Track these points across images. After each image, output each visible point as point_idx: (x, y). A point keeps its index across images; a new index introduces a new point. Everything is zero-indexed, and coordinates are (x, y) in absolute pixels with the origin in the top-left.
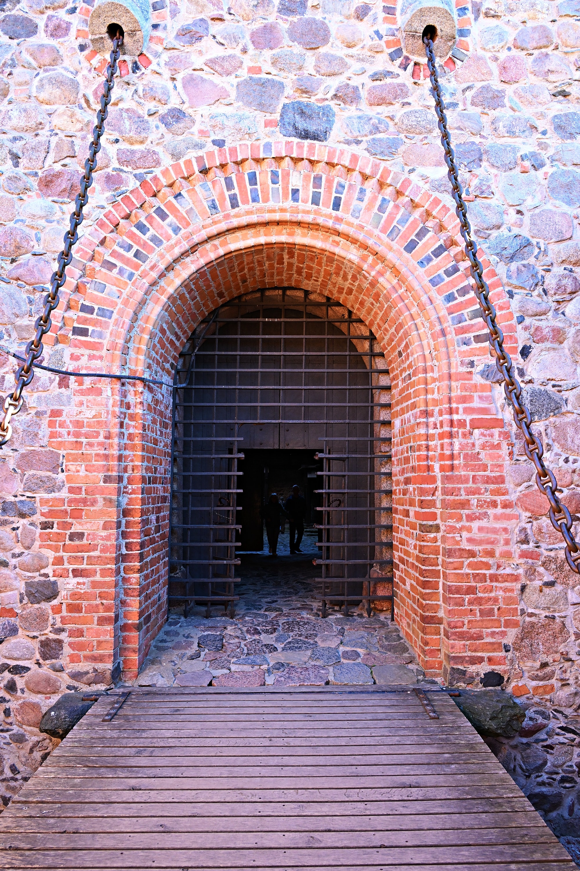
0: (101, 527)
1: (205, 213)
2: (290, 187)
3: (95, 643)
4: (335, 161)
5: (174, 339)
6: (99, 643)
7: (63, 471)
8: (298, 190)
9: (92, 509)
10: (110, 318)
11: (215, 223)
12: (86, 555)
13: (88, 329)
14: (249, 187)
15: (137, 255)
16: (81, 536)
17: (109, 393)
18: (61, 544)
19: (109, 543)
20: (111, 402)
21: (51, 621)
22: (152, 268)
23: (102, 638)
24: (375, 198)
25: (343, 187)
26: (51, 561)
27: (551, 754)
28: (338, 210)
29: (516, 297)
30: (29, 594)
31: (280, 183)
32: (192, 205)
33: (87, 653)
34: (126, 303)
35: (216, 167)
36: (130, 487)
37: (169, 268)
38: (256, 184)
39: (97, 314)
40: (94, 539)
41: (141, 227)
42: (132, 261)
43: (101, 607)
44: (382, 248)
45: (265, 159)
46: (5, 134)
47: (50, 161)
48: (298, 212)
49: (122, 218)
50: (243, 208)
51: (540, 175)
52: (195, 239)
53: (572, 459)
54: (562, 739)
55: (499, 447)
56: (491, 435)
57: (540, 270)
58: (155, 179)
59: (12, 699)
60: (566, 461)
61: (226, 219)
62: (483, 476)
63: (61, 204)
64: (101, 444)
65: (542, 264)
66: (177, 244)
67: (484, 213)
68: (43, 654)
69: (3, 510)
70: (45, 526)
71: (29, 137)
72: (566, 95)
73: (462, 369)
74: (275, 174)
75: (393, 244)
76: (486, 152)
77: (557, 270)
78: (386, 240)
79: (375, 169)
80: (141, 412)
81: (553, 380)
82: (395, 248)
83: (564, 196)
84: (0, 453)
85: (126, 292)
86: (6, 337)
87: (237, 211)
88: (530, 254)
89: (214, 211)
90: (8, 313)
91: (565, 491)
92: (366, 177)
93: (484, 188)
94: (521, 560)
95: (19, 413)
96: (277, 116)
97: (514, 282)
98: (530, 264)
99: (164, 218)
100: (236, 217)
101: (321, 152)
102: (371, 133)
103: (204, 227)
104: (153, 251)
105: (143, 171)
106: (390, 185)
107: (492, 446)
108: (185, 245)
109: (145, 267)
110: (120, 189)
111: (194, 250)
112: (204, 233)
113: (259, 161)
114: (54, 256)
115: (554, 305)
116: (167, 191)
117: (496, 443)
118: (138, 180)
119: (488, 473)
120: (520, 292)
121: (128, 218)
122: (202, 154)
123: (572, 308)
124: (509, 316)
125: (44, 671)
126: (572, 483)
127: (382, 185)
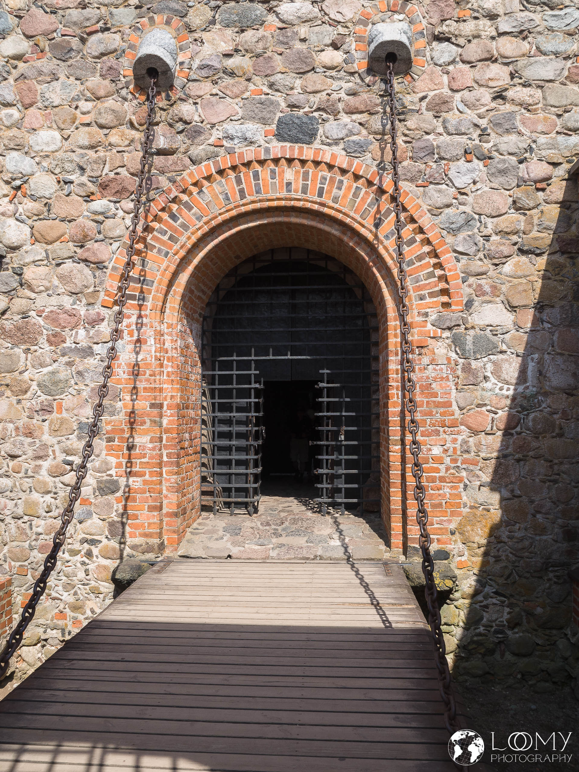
0: (148, 441)
1: (221, 203)
2: (285, 181)
3: (146, 524)
4: (319, 159)
6: (149, 524)
7: (120, 400)
8: (291, 183)
9: (142, 427)
10: (152, 286)
11: (228, 211)
12: (139, 461)
13: (136, 295)
14: (253, 183)
15: (171, 238)
17: (153, 342)
18: (121, 453)
19: (154, 453)
20: (153, 349)
21: (115, 508)
22: (182, 247)
23: (151, 521)
24: (350, 187)
25: (326, 179)
26: (114, 465)
27: (487, 612)
28: (322, 197)
29: (462, 261)
30: (100, 489)
31: (277, 178)
32: (210, 199)
33: (141, 531)
34: (163, 275)
35: (229, 168)
36: (169, 411)
37: (195, 246)
38: (259, 180)
39: (143, 284)
40: (143, 450)
41: (173, 217)
42: (168, 243)
43: (150, 498)
44: (356, 226)
45: (265, 160)
46: (74, 152)
47: (106, 171)
48: (291, 199)
49: (159, 211)
50: (249, 198)
51: (481, 164)
52: (214, 223)
53: (506, 386)
54: (494, 601)
55: (447, 379)
56: (441, 370)
57: (482, 239)
58: (183, 179)
59: (90, 562)
60: (501, 389)
61: (236, 207)
62: (434, 402)
63: (115, 202)
64: (148, 380)
65: (483, 234)
66: (199, 229)
67: (436, 195)
68: (110, 531)
69: (80, 428)
70: (110, 440)
71: (91, 153)
72: (504, 98)
73: (421, 319)
74: (273, 172)
75: (364, 222)
76: (438, 147)
77: (494, 238)
78: (359, 219)
79: (351, 164)
80: (175, 355)
81: (491, 326)
82: (366, 225)
83: (501, 179)
84: (76, 387)
85: (163, 267)
86: (78, 302)
87: (244, 201)
88: (473, 227)
89: (227, 202)
90: (79, 285)
91: (500, 412)
92: (344, 172)
93: (437, 175)
94: (464, 466)
95: (89, 358)
96: (274, 126)
97: (460, 249)
98: (474, 235)
99: (190, 208)
100: (243, 205)
101: (308, 153)
102: (347, 136)
103: (220, 214)
104: (182, 234)
105: (174, 174)
106: (362, 177)
107: (442, 378)
108: (206, 228)
109: (176, 247)
110: (158, 188)
111: (214, 232)
112: (220, 219)
113: (262, 162)
114: (111, 241)
115: (492, 267)
116: (192, 188)
117: (445, 375)
118: (170, 181)
119: (439, 399)
120: (465, 257)
121: (163, 210)
122: (217, 158)
123: (508, 268)
124: (456, 277)
125: (112, 544)
126: (506, 406)
127: (356, 176)
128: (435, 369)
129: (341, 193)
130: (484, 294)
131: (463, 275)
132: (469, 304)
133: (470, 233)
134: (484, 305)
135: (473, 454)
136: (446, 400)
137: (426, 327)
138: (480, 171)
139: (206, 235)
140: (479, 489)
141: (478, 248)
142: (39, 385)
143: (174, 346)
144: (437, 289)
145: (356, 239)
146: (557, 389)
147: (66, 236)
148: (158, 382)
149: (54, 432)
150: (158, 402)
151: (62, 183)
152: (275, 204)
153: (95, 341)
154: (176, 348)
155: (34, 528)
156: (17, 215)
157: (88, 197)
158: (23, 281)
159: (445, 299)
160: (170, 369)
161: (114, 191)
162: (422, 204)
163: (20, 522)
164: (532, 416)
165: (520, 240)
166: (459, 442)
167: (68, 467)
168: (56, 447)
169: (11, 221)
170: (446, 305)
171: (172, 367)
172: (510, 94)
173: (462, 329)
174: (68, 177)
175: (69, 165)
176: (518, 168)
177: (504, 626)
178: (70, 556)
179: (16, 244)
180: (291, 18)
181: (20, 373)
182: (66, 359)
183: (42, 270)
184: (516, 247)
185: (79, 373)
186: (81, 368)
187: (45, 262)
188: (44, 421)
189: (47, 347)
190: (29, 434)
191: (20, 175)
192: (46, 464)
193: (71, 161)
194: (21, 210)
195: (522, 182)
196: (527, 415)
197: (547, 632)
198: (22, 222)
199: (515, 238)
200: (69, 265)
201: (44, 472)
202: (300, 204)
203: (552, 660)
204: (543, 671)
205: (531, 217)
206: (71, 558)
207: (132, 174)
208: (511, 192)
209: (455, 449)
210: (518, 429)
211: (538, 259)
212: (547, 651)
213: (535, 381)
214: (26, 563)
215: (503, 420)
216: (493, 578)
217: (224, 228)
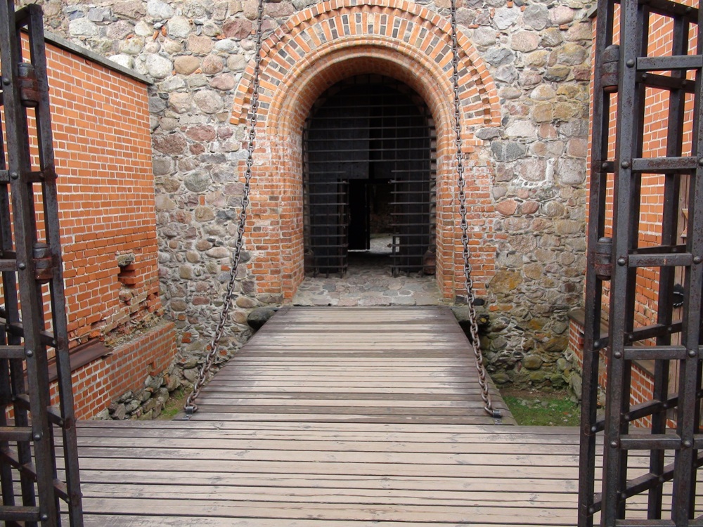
0: (269, 224)
1: (318, 42)
2: (368, 24)
3: (270, 284)
4: (394, 6)
6: (272, 283)
8: (372, 26)
9: (264, 214)
10: (268, 108)
11: (324, 48)
12: (263, 238)
13: (256, 115)
14: (343, 25)
15: (281, 70)
16: (259, 229)
17: (270, 151)
18: (250, 233)
19: (274, 232)
20: (270, 156)
21: (247, 272)
22: (289, 77)
23: (273, 281)
24: (418, 29)
25: (399, 22)
26: (245, 241)
27: (509, 340)
28: (396, 37)
29: (501, 87)
31: (362, 21)
32: (310, 38)
33: (266, 288)
34: (276, 99)
35: (324, 13)
36: (283, 202)
37: (299, 76)
38: (347, 23)
39: (260, 106)
40: (266, 231)
41: (282, 53)
42: (278, 74)
43: (272, 265)
44: (422, 60)
45: (352, 7)
47: (228, 15)
48: (372, 39)
49: (271, 48)
50: (340, 38)
51: (519, 9)
52: (313, 58)
53: (529, 182)
54: (515, 333)
55: (487, 177)
56: (483, 170)
57: (517, 70)
58: (289, 22)
59: (231, 310)
60: (526, 184)
61: (330, 45)
62: (477, 194)
63: (236, 41)
64: (267, 180)
65: (518, 66)
66: (303, 62)
67: (483, 35)
68: (244, 288)
69: (218, 215)
73: (468, 132)
74: (358, 16)
75: (428, 57)
77: (527, 70)
78: (424, 55)
79: (418, 10)
80: (286, 161)
81: (520, 137)
82: (429, 59)
83: (533, 22)
84: (214, 185)
85: (276, 93)
86: (212, 121)
87: (336, 40)
88: (510, 60)
89: (323, 41)
90: (213, 108)
91: (524, 201)
92: (412, 15)
93: (484, 19)
94: (497, 240)
95: (222, 163)
97: (500, 78)
98: (510, 67)
99: (295, 47)
100: (336, 43)
103: (318, 51)
104: (289, 67)
105: (282, 18)
106: (427, 20)
107: (483, 177)
108: (307, 62)
109: (285, 77)
110: (269, 30)
111: (312, 64)
112: (318, 54)
113: (349, 8)
114: (235, 73)
115: (524, 92)
116: (296, 30)
117: (485, 174)
118: (279, 24)
119: (480, 192)
120: (504, 84)
121: (274, 47)
122: (316, 5)
123: (534, 93)
124: (496, 100)
125: (245, 297)
126: (529, 196)
127: (423, 20)
128: (478, 170)
129: (411, 34)
130: (516, 113)
131: (501, 98)
132: (505, 121)
133: (508, 65)
134: (516, 121)
135: (503, 231)
136: (486, 192)
137: (472, 138)
138: (518, 15)
139: (307, 68)
140: (507, 256)
141: (513, 77)
142: (186, 184)
143: (285, 154)
144: (481, 109)
145: (421, 70)
146: (566, 184)
147: (200, 68)
148: (274, 181)
149: (199, 218)
150: (275, 195)
151: (194, 25)
152: (360, 42)
153: (227, 150)
154: (287, 155)
155: (189, 288)
156: (160, 51)
157: (216, 37)
158: (169, 104)
159: (488, 117)
160: (282, 171)
161: (235, 32)
162: (472, 42)
163: (178, 283)
164: (547, 204)
165: (545, 71)
166: (494, 223)
167: (211, 244)
168: (202, 230)
169: (156, 56)
170: (487, 121)
171: (284, 169)
173: (499, 140)
174: (199, 20)
175: (198, 10)
176: (548, 13)
177: (521, 350)
178: (216, 306)
179: (161, 75)
181: (171, 175)
182: (204, 164)
183: (183, 96)
184: (542, 76)
185: (216, 175)
186: (217, 171)
187: (185, 90)
188: (191, 210)
189: (191, 156)
190: (182, 220)
191: (160, 19)
192: (194, 242)
193: (201, 7)
194: (162, 47)
195: (549, 24)
196: (544, 203)
197: (551, 354)
198: (165, 57)
199: (541, 70)
200: (203, 92)
201: (193, 247)
202: (379, 43)
203: (554, 372)
205: (556, 52)
206: (216, 308)
207: (248, 18)
208: (541, 32)
209: (490, 227)
210: (537, 213)
211: (559, 84)
212: (550, 366)
213: (551, 178)
214: (184, 312)
215: (526, 207)
216: (515, 317)
217: (321, 62)
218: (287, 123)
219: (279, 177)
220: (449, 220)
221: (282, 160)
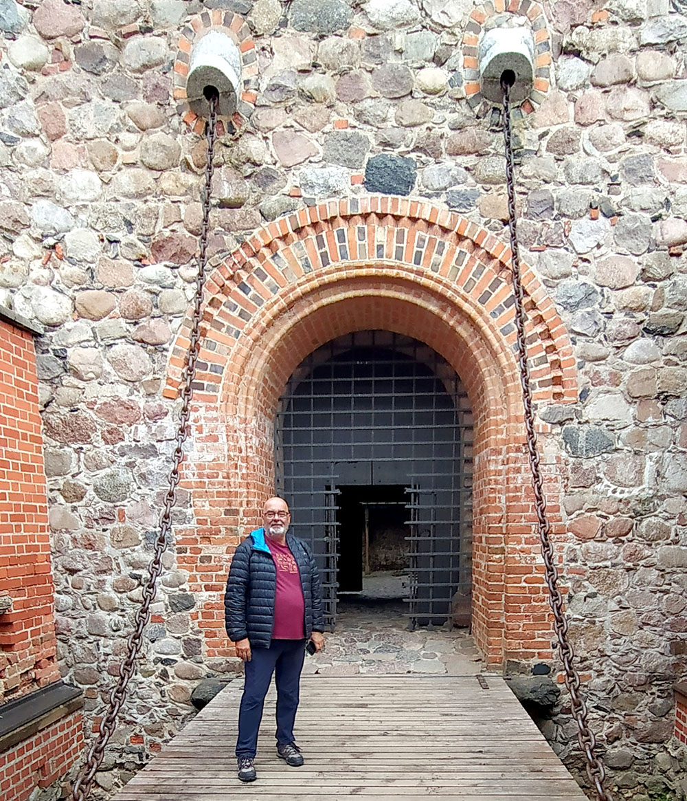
0: (225, 551)
1: (299, 271)
2: (376, 244)
3: (225, 643)
4: (417, 216)
5: (274, 386)
7: (191, 506)
8: (383, 246)
9: (217, 537)
10: (221, 374)
11: (308, 281)
12: (214, 574)
13: (203, 384)
14: (338, 244)
15: (242, 314)
16: (209, 558)
17: (225, 440)
18: (194, 565)
20: (226, 448)
21: (191, 625)
22: (254, 326)
24: (453, 252)
25: (424, 241)
26: (187, 578)
28: (419, 264)
29: (578, 343)
30: (173, 605)
31: (366, 239)
32: (287, 265)
33: (221, 649)
34: (234, 360)
35: (308, 226)
36: (245, 518)
37: (270, 324)
38: (345, 242)
39: (210, 371)
40: (220, 561)
41: (244, 288)
42: (238, 320)
44: (458, 300)
45: (352, 216)
46: (117, 201)
47: (159, 227)
48: (382, 267)
49: (227, 280)
50: (333, 265)
51: (608, 221)
52: (292, 296)
53: (619, 489)
54: (595, 715)
55: (556, 481)
56: (549, 471)
57: (602, 316)
58: (254, 240)
59: (165, 683)
60: (614, 492)
61: (318, 276)
63: (173, 268)
64: (221, 483)
65: (605, 311)
66: (275, 302)
67: (553, 262)
68: (186, 650)
69: (146, 538)
70: (180, 551)
71: (139, 204)
72: (640, 135)
74: (361, 231)
75: (468, 295)
76: (559, 200)
77: (618, 316)
78: (462, 292)
79: (454, 221)
80: (251, 455)
81: (607, 420)
82: (470, 299)
83: (630, 242)
84: (139, 491)
85: (234, 349)
86: (136, 392)
87: (328, 268)
88: (594, 302)
89: (307, 269)
90: (136, 372)
91: (612, 517)
92: (445, 231)
93: (555, 237)
94: (570, 576)
95: (152, 458)
96: (363, 171)
97: (578, 329)
98: (593, 311)
99: (264, 278)
100: (327, 273)
101: (404, 206)
102: (451, 185)
103: (299, 285)
104: (255, 310)
105: (243, 232)
106: (467, 238)
107: (550, 480)
108: (283, 303)
109: (249, 325)
110: (223, 251)
111: (291, 305)
112: (299, 291)
113: (347, 218)
114: (171, 318)
115: (613, 350)
116: (265, 251)
117: (553, 476)
118: (238, 242)
120: (583, 338)
121: (231, 278)
122: (295, 213)
123: (629, 353)
124: (571, 362)
125: (188, 663)
126: (618, 511)
127: (460, 238)
129: (443, 258)
130: (601, 382)
131: (580, 360)
132: (584, 395)
133: (589, 309)
134: (601, 395)
135: (579, 563)
136: (554, 503)
138: (607, 231)
139: (282, 311)
140: (585, 600)
141: (598, 328)
142: (96, 490)
143: (249, 445)
144: (549, 377)
145: (457, 316)
146: (675, 491)
147: (116, 310)
148: (232, 485)
149: (118, 543)
150: (233, 508)
151: (106, 241)
152: (364, 272)
153: (159, 438)
154: (251, 447)
155: (101, 648)
156: (54, 283)
157: (140, 261)
158: (68, 366)
159: (558, 389)
160: (244, 471)
161: (170, 254)
162: (535, 272)
163: (85, 642)
164: (645, 523)
165: (647, 318)
166: (565, 550)
167: (136, 582)
168: (120, 560)
169: (47, 290)
170: (558, 395)
171: (247, 468)
172: (648, 130)
173: (574, 424)
174: (114, 235)
175: (113, 218)
176: (652, 228)
177: (603, 740)
178: (144, 677)
179: (55, 320)
180: (384, 19)
181: (73, 476)
182: (124, 460)
183: (91, 353)
184: (641, 327)
185: (143, 476)
186: (143, 470)
187: (93, 343)
188: (104, 530)
189: (103, 448)
190: (90, 546)
191: (53, 232)
192: (110, 579)
193: (116, 214)
194: (57, 277)
195: (653, 246)
196: (641, 521)
197: (647, 746)
198: (61, 292)
199: (640, 316)
200: (121, 348)
201: (108, 587)
202: (393, 273)
203: (651, 774)
204: (640, 784)
205: (662, 289)
206: (144, 679)
207: (191, 232)
208: (641, 258)
209: (560, 558)
210: (630, 536)
211: (665, 339)
212: (645, 764)
213: (653, 483)
214: (95, 686)
215: (613, 526)
216: (595, 692)
217: (303, 302)
218: (251, 398)
219: (240, 480)
220: (497, 546)
221: (243, 454)
